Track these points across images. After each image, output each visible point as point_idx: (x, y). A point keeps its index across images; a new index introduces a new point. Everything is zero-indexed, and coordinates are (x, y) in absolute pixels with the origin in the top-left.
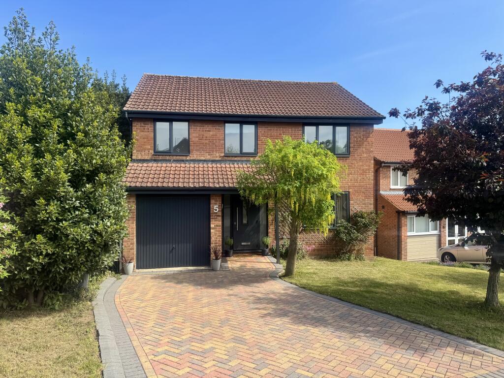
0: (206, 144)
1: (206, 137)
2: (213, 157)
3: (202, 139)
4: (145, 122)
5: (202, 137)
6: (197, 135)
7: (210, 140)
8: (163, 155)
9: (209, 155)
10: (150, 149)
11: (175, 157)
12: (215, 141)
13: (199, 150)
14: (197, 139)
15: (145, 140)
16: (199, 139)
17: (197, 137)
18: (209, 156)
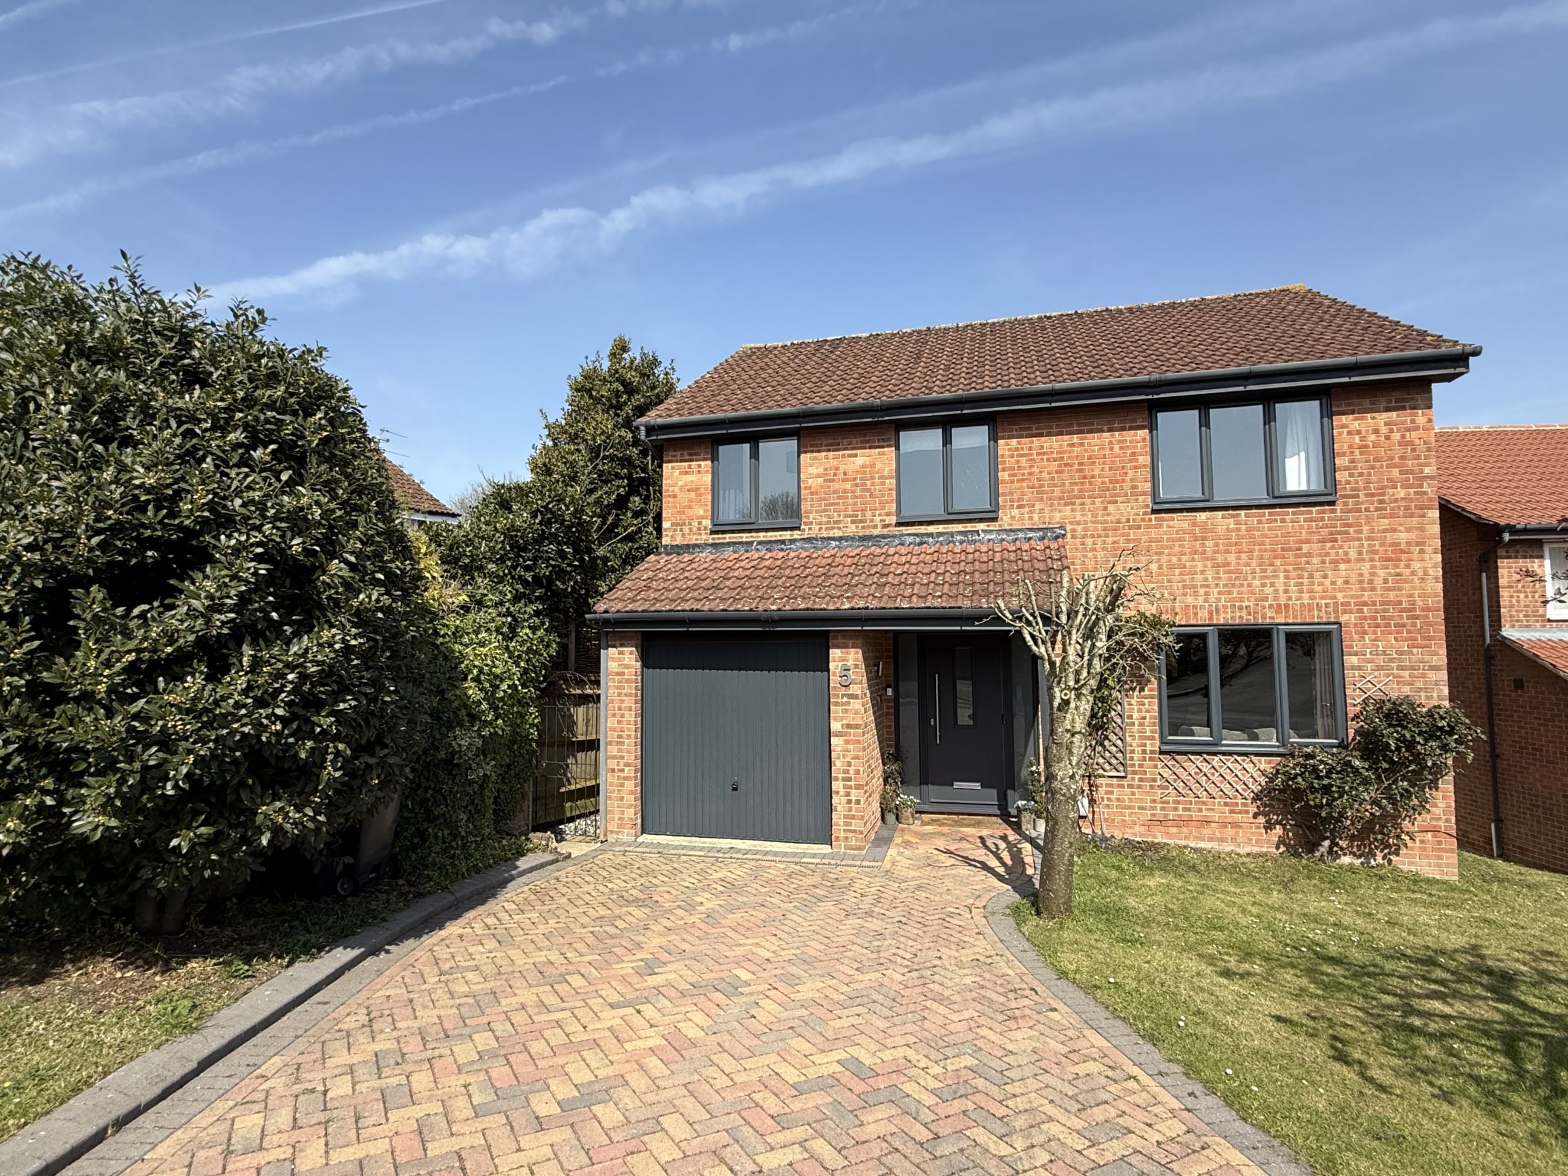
0: (845, 491)
1: (845, 473)
2: (863, 527)
3: (833, 481)
4: (690, 448)
5: (835, 475)
6: (821, 470)
7: (855, 479)
8: (733, 532)
9: (853, 522)
10: (702, 517)
11: (762, 534)
12: (868, 482)
13: (826, 511)
14: (820, 480)
15: (693, 495)
16: (825, 481)
17: (818, 476)
18: (853, 526)
